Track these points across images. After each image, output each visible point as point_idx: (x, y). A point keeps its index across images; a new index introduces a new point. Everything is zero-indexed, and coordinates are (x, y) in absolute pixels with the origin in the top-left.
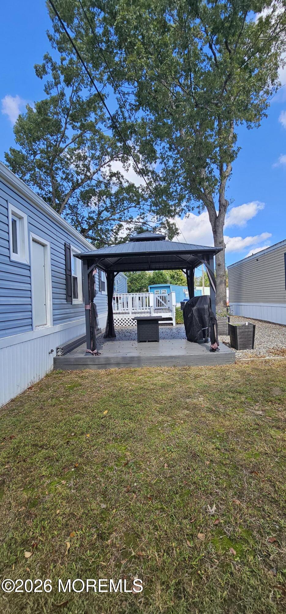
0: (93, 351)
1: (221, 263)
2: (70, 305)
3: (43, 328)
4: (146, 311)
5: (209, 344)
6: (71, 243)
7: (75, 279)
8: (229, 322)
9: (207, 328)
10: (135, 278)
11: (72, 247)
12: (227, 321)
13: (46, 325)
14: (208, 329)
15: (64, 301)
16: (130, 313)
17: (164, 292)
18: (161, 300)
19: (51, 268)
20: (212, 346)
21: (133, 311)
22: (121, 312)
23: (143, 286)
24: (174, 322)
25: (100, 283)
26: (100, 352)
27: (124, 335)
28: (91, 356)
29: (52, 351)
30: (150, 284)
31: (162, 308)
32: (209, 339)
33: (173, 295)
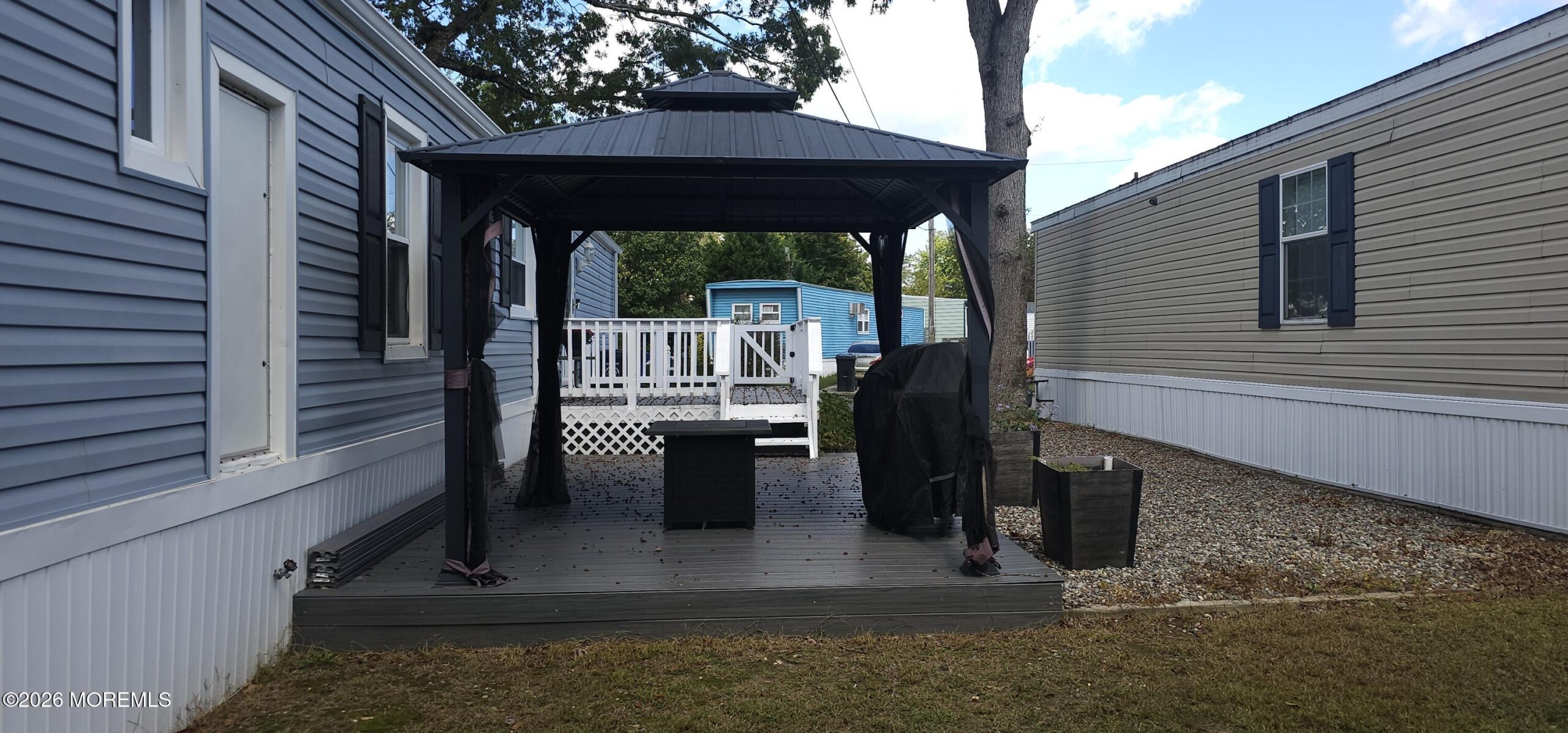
0: (472, 565)
1: (1009, 207)
2: (373, 366)
3: (252, 468)
4: (699, 392)
5: (959, 542)
6: (387, 96)
7: (401, 250)
8: (1037, 452)
9: (951, 475)
10: (649, 247)
11: (391, 114)
12: (1030, 447)
13: (265, 451)
14: (955, 479)
15: (348, 349)
16: (632, 401)
17: (771, 312)
18: (760, 350)
19: (298, 203)
20: (969, 552)
21: (645, 393)
22: (590, 393)
23: (684, 285)
24: (811, 441)
25: (506, 267)
26: (501, 570)
27: (604, 496)
28: (464, 590)
29: (290, 566)
30: (712, 279)
31: (763, 380)
32: (958, 520)
33: (814, 330)
